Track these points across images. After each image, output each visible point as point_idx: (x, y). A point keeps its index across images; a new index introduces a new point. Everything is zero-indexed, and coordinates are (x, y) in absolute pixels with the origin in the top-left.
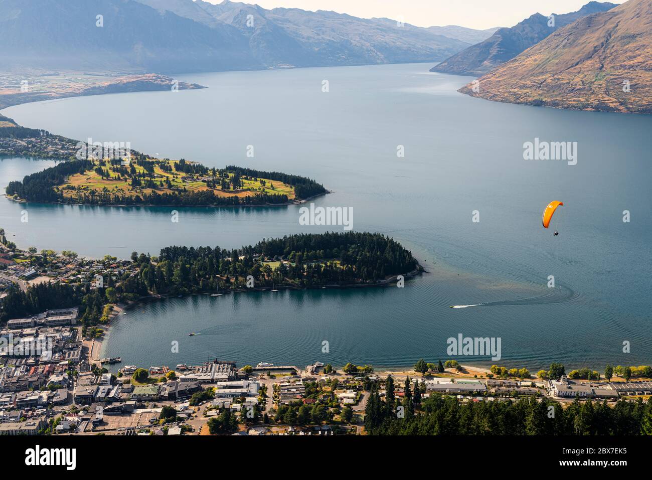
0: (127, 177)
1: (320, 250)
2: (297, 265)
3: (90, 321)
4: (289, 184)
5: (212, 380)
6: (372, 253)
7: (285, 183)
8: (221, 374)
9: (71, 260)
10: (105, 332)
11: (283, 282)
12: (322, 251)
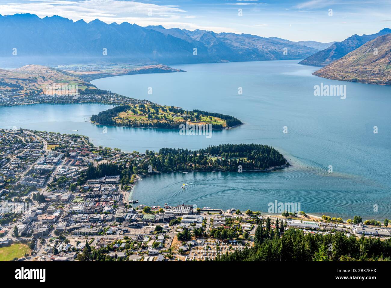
0: (146, 113)
1: (237, 153)
2: (225, 160)
3: (125, 182)
4: (224, 119)
5: (181, 214)
6: (263, 155)
7: (221, 119)
8: (185, 211)
9: (118, 153)
10: (131, 188)
11: (218, 167)
12: (238, 153)
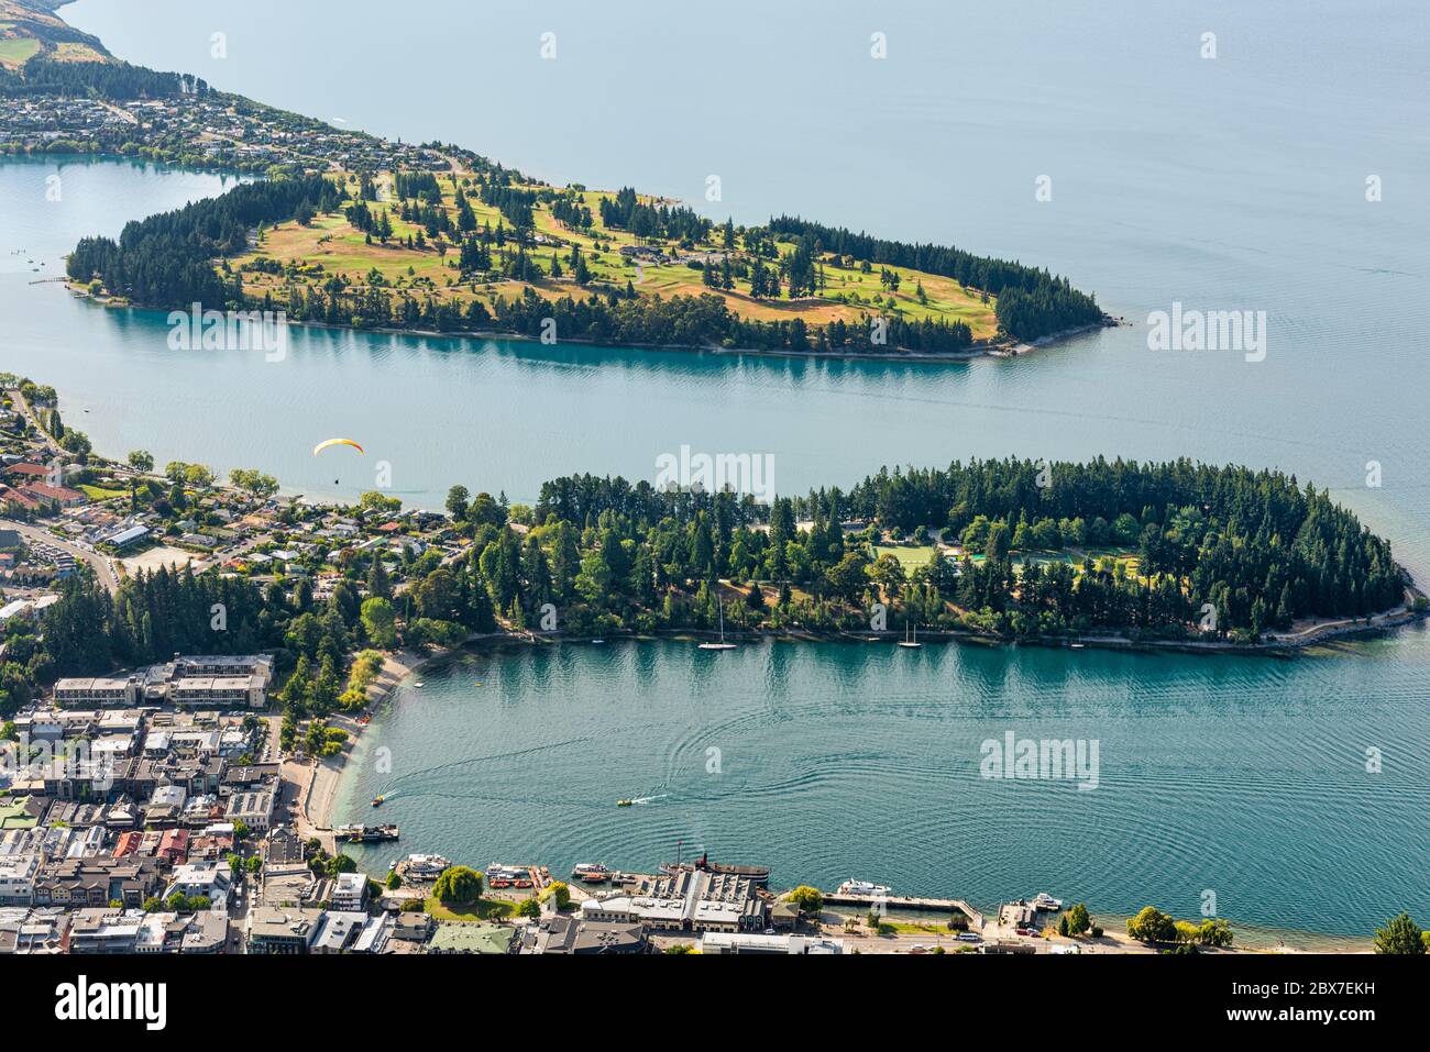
0: (445, 238)
1: (1072, 519)
2: (989, 565)
3: (309, 702)
4: (979, 287)
5: (688, 924)
6: (1252, 538)
7: (964, 284)
8: (717, 905)
9: (258, 502)
10: (351, 739)
11: (940, 617)
12: (1077, 521)
